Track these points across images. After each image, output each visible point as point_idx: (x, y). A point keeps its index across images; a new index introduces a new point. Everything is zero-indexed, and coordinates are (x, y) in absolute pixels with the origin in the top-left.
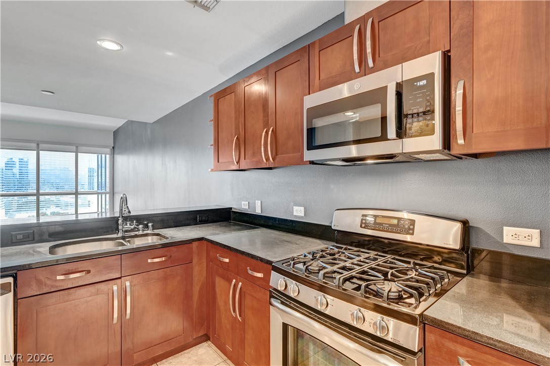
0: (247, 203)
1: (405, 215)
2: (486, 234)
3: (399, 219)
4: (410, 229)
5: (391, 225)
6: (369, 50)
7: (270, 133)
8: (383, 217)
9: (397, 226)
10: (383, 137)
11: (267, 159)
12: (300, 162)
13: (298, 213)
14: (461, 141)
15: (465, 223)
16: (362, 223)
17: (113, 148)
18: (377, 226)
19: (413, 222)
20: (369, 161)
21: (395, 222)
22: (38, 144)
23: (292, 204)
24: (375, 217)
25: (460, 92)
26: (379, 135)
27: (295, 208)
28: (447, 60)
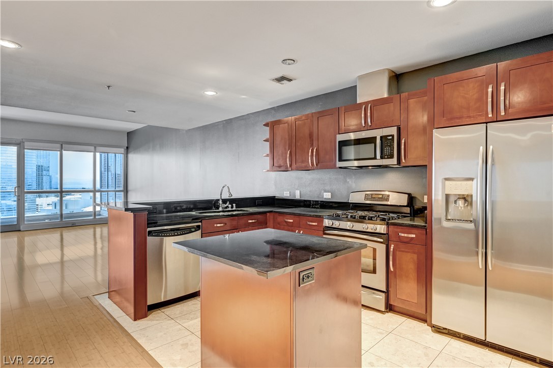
0: (289, 192)
1: (387, 193)
2: (418, 199)
3: (383, 195)
4: (387, 199)
5: (379, 198)
6: (369, 114)
7: (315, 150)
8: (376, 194)
9: (382, 198)
10: (375, 158)
11: (313, 164)
12: (334, 167)
13: (327, 196)
14: (404, 161)
15: (409, 195)
16: (365, 198)
17: (127, 148)
18: (373, 198)
19: (388, 196)
20: (370, 168)
21: (381, 196)
22: (62, 145)
23: (323, 191)
24: (372, 194)
25: (403, 141)
26: (373, 157)
27: (325, 194)
28: (399, 130)
